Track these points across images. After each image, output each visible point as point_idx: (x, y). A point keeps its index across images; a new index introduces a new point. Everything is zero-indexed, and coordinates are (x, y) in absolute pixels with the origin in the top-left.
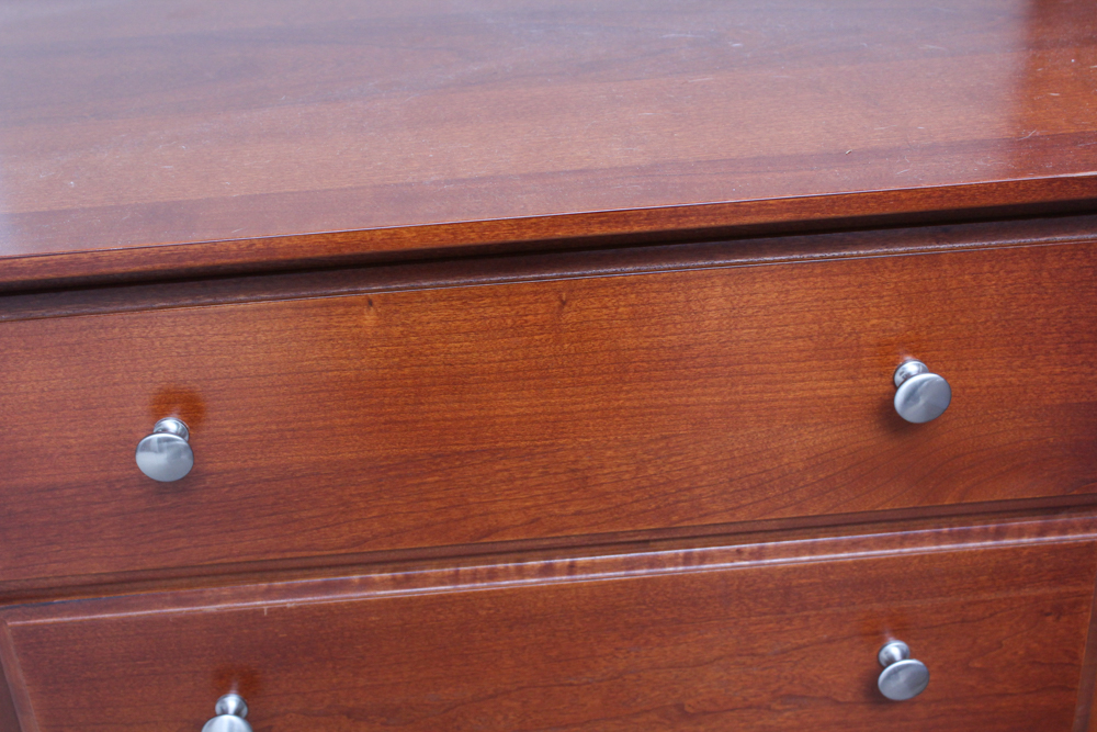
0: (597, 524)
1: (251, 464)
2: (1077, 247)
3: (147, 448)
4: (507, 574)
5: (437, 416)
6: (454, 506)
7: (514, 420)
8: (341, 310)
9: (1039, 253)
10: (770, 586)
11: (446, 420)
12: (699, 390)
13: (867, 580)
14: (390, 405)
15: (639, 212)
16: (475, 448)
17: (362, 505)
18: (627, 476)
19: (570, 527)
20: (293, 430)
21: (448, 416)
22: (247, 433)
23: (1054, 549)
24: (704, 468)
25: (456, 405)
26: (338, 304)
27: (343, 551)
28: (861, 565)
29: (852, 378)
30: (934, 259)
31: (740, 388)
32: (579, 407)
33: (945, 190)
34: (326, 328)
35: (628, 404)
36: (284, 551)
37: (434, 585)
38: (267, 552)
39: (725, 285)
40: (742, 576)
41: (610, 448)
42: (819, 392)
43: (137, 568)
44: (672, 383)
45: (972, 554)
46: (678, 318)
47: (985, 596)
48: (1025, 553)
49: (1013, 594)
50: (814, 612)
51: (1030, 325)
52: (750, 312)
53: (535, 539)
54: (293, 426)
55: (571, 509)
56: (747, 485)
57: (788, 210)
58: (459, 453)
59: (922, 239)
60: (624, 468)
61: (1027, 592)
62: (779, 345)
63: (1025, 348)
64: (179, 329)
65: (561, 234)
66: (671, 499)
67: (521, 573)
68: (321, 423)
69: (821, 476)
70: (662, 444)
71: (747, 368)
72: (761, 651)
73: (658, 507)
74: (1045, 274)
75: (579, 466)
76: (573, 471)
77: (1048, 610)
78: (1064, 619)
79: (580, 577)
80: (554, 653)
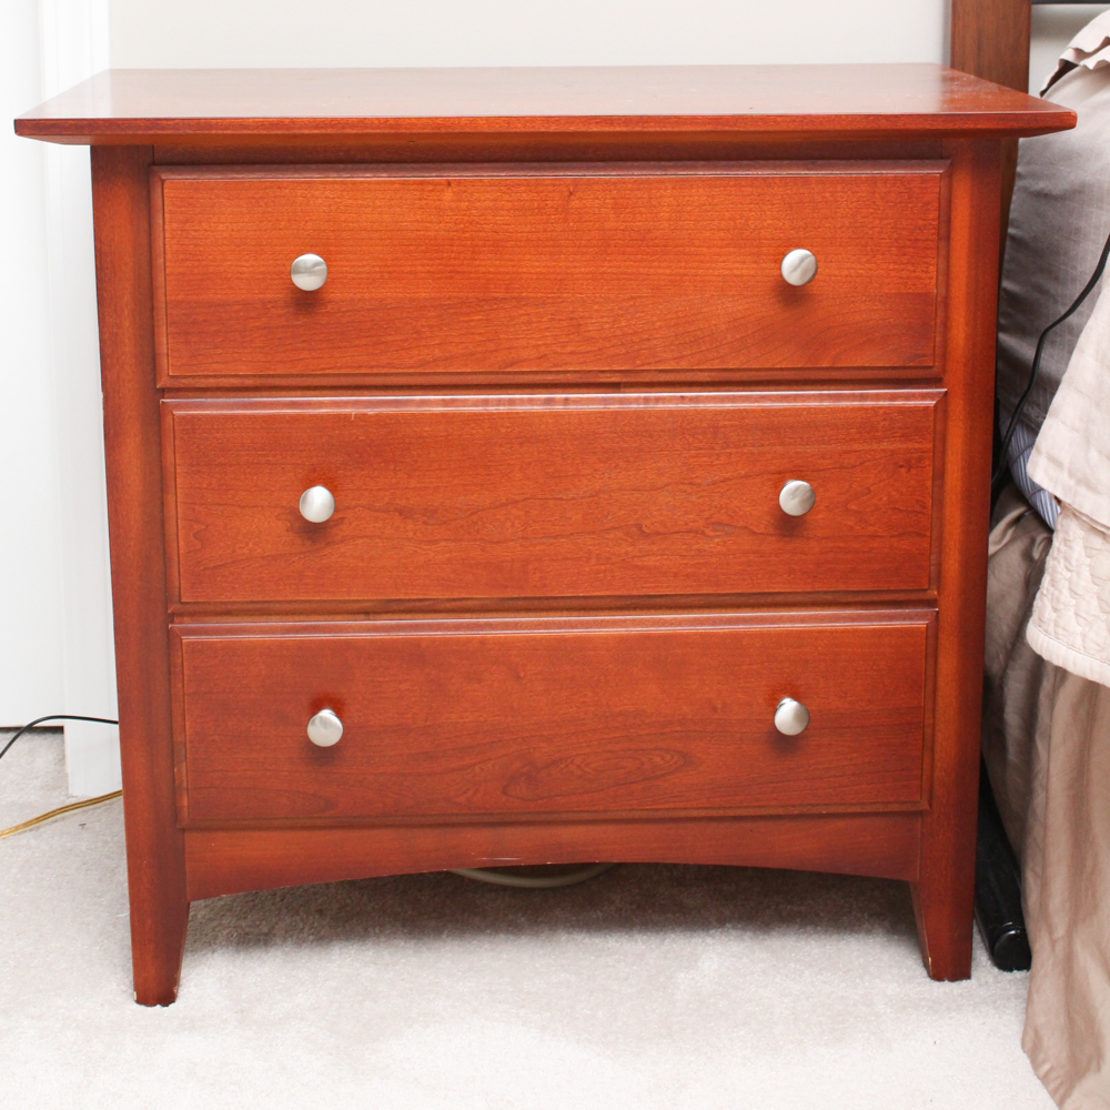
0: (585, 362)
1: (359, 296)
2: (896, 178)
3: (298, 272)
4: (522, 402)
5: (484, 269)
6: (490, 340)
7: (535, 277)
8: (430, 188)
9: (873, 181)
10: (704, 425)
11: (490, 273)
12: (656, 264)
13: (772, 426)
14: (455, 259)
16: (507, 296)
17: (428, 334)
18: (607, 326)
19: (566, 364)
20: (389, 272)
21: (491, 270)
22: (359, 273)
23: (901, 410)
24: (658, 324)
25: (498, 262)
26: (429, 183)
27: (412, 371)
29: (755, 262)
30: (806, 180)
31: (683, 264)
32: (577, 270)
33: (804, 117)
34: (420, 199)
35: (609, 270)
36: (372, 367)
37: (470, 403)
38: (360, 367)
39: (673, 188)
40: (683, 414)
41: (597, 303)
42: (735, 272)
43: (271, 373)
44: (639, 257)
45: (844, 410)
46: (643, 210)
47: (856, 446)
48: (881, 411)
49: (875, 446)
50: (735, 450)
51: (870, 232)
52: (689, 208)
53: (543, 372)
54: (391, 269)
55: (569, 349)
56: (687, 339)
57: (709, 123)
58: (496, 299)
59: (798, 167)
60: (605, 320)
61: (885, 445)
62: (708, 234)
63: (868, 248)
64: (327, 193)
65: (572, 129)
66: (637, 347)
67: (531, 402)
68: (409, 269)
69: (738, 337)
70: (631, 303)
71: (687, 250)
72: (699, 481)
73: (627, 352)
74: (877, 195)
75: (575, 315)
76: (571, 319)
77: (901, 463)
78: (913, 471)
79: (572, 407)
80: (551, 470)
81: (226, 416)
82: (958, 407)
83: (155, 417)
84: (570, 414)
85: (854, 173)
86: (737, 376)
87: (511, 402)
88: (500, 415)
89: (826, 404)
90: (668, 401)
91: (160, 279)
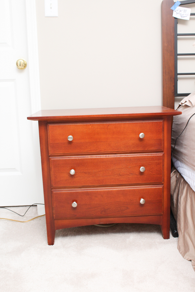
2: (156, 122)
3: (69, 138)
4: (102, 156)
6: (97, 147)
7: (103, 138)
9: (152, 123)
10: (129, 159)
11: (97, 138)
12: (121, 136)
13: (139, 159)
14: (92, 136)
15: (115, 114)
16: (99, 141)
17: (88, 147)
22: (78, 138)
23: (157, 156)
24: (122, 144)
25: (98, 136)
26: (87, 125)
28: (138, 157)
29: (135, 135)
30: (143, 123)
31: (125, 136)
32: (110, 137)
33: (142, 114)
34: (86, 127)
35: (114, 137)
37: (94, 157)
38: (78, 152)
39: (123, 124)
40: (126, 157)
41: (112, 142)
42: (133, 136)
43: (65, 153)
44: (118, 135)
45: (149, 156)
46: (119, 128)
47: (151, 161)
50: (133, 163)
51: (152, 130)
52: (126, 127)
53: (105, 152)
54: (82, 137)
55: (109, 148)
56: (126, 147)
59: (141, 121)
60: (114, 144)
61: (155, 161)
62: (128, 131)
63: (152, 133)
65: (108, 116)
66: (119, 148)
67: (103, 156)
68: (85, 137)
69: (133, 146)
70: (118, 141)
71: (126, 133)
72: (128, 167)
73: (117, 149)
74: (153, 125)
76: (109, 144)
77: (158, 164)
78: (160, 165)
79: (109, 157)
80: (106, 166)
81: (59, 160)
82: (166, 155)
83: (49, 160)
84: (109, 158)
85: (150, 122)
86: (133, 152)
87: (100, 156)
88: (99, 158)
89: (146, 155)
90: (123, 156)
91: (49, 140)
